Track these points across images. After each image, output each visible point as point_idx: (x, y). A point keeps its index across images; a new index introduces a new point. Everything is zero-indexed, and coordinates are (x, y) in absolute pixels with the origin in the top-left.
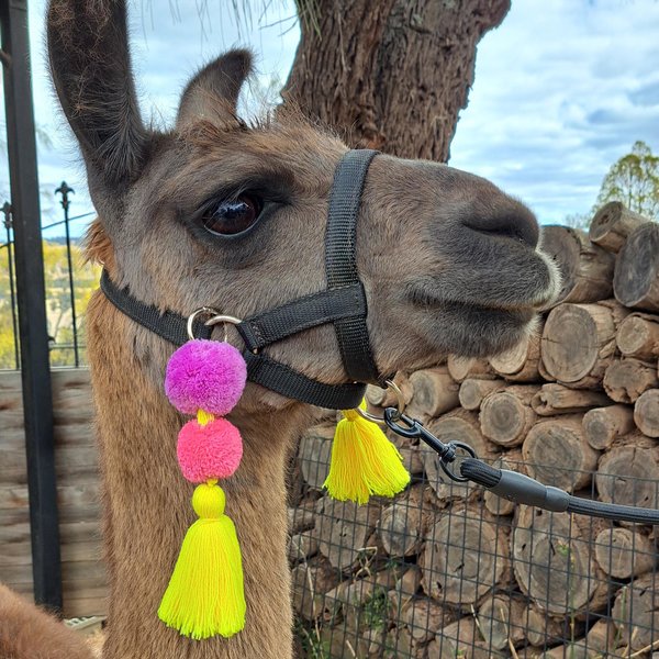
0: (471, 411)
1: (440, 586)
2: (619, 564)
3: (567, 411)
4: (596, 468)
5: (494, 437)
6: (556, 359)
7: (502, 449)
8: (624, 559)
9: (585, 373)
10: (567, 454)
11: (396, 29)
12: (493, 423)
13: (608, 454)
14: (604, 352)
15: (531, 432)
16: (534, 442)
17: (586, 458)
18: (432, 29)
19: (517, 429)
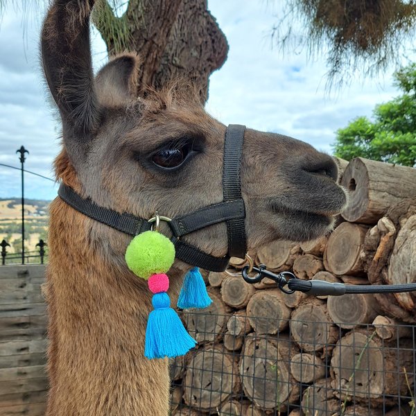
0: (215, 288)
1: (195, 398)
2: (305, 374)
3: (273, 286)
4: (290, 318)
5: (230, 303)
6: (266, 256)
7: (234, 310)
8: (308, 371)
9: (282, 263)
10: (273, 311)
11: (163, 65)
12: (229, 294)
13: (297, 310)
14: (293, 251)
15: (252, 299)
16: (253, 304)
17: (284, 313)
18: (185, 67)
19: (243, 297)
